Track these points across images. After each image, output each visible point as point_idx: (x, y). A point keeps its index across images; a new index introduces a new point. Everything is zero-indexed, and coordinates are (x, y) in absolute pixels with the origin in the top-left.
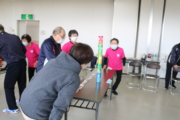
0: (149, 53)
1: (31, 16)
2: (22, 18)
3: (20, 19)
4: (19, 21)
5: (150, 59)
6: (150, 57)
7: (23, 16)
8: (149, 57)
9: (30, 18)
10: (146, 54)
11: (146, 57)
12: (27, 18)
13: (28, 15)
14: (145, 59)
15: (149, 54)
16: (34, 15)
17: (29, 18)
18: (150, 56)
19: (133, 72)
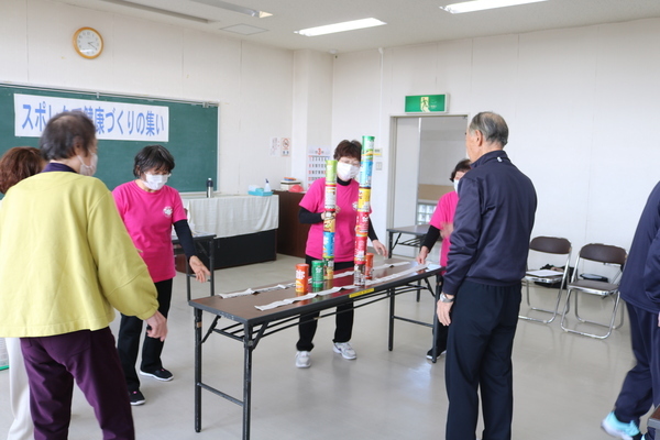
1: (439, 100)
2: (406, 110)
3: (401, 111)
4: (395, 119)
7: (411, 102)
9: (433, 107)
12: (425, 109)
13: (427, 99)
16: (449, 96)
17: (430, 109)
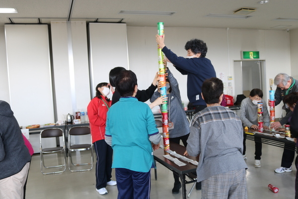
0: (77, 111)
5: (79, 120)
6: (79, 118)
8: (77, 118)
10: (72, 114)
11: (73, 119)
14: (71, 122)
15: (77, 113)
18: (79, 115)
19: (58, 145)
